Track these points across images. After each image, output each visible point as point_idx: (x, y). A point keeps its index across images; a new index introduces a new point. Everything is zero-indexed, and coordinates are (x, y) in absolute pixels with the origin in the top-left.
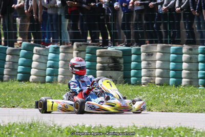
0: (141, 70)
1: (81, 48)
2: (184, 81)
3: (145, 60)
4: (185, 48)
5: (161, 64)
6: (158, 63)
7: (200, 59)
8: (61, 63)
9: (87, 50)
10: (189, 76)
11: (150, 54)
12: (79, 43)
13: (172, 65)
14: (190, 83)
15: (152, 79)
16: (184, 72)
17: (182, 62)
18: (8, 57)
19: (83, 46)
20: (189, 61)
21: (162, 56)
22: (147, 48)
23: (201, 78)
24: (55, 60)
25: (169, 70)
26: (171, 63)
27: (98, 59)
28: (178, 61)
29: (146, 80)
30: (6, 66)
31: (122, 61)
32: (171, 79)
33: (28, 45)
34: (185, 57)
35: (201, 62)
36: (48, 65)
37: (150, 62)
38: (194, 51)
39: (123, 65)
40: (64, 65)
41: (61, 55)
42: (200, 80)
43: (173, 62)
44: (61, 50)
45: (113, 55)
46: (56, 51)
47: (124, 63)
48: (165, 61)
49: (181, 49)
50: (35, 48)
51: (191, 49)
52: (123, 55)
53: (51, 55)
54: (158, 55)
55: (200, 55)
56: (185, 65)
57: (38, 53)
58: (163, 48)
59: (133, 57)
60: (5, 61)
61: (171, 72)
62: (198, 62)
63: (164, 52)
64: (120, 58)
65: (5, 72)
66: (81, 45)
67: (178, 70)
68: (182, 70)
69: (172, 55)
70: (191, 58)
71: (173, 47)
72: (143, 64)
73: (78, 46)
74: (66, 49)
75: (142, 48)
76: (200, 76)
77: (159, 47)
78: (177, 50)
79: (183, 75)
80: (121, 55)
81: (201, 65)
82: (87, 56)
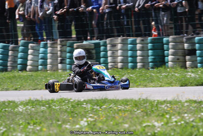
0: (107, 58)
1: (64, 43)
2: (139, 65)
3: (110, 50)
4: (138, 40)
5: (122, 53)
6: (120, 52)
7: (149, 47)
8: (49, 55)
9: (68, 44)
10: (142, 61)
11: (114, 46)
12: (62, 39)
13: (130, 53)
14: (143, 66)
15: (116, 65)
16: (138, 58)
17: (137, 51)
18: (10, 53)
19: (65, 42)
20: (142, 49)
21: (122, 46)
22: (111, 40)
23: (151, 62)
24: (45, 53)
25: (127, 57)
26: (130, 52)
28: (134, 50)
29: (111, 66)
30: (9, 59)
31: (94, 51)
32: (130, 64)
33: (25, 43)
34: (139, 46)
35: (151, 49)
36: (40, 57)
37: (114, 52)
38: (145, 42)
39: (95, 55)
40: (52, 56)
41: (49, 49)
42: (151, 64)
43: (130, 50)
44: (49, 45)
45: (87, 47)
46: (45, 46)
47: (96, 53)
48: (124, 50)
49: (136, 40)
50: (30, 45)
51: (143, 40)
52: (95, 47)
53: (42, 50)
54: (119, 46)
55: (150, 44)
56: (139, 53)
57: (32, 48)
58: (123, 40)
59: (102, 48)
60: (8, 55)
61: (130, 58)
62: (148, 50)
63: (124, 43)
64: (92, 49)
65: (9, 64)
66: (63, 41)
67: (134, 57)
68: (137, 57)
69: (129, 45)
70: (143, 47)
71: (130, 39)
72: (109, 53)
73: (61, 41)
74: (52, 44)
75: (108, 41)
76: (150, 60)
77: (119, 40)
78: (133, 41)
79: (138, 61)
80: (93, 47)
81: (150, 52)
82: (68, 49)
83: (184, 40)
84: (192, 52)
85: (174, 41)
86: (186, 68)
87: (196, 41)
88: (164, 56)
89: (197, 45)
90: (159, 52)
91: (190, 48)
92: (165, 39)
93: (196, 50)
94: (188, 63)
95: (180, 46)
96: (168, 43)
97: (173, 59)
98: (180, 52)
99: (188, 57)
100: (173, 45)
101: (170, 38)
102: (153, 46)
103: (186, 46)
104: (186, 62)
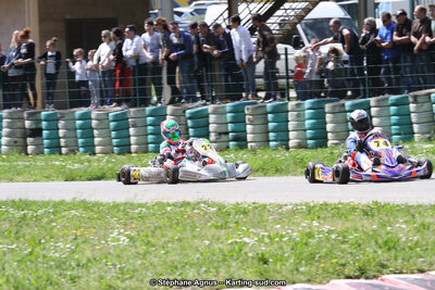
83: (25, 115)
84: (36, 132)
85: (10, 116)
86: (27, 154)
87: (43, 118)
89: (44, 123)
91: (34, 127)
93: (41, 130)
94: (30, 148)
95: (19, 124)
97: (9, 142)
98: (19, 132)
99: (29, 140)
100: (9, 123)
101: (5, 113)
103: (27, 124)
104: (26, 146)
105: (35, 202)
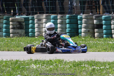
0: (35, 28)
3: (37, 23)
4: (59, 16)
6: (44, 25)
7: (67, 22)
9: (4, 18)
11: (39, 20)
15: (41, 34)
16: (58, 29)
17: (58, 24)
19: (2, 16)
20: (61, 23)
21: (46, 21)
22: (38, 16)
23: (68, 33)
27: (11, 23)
28: (56, 23)
29: (37, 34)
31: (24, 24)
34: (59, 21)
35: (68, 24)
37: (40, 24)
38: (64, 18)
39: (25, 26)
45: (19, 21)
49: (57, 17)
51: (62, 17)
52: (25, 21)
54: (44, 20)
55: (67, 20)
56: (59, 26)
58: (47, 16)
59: (30, 21)
62: (66, 24)
63: (48, 18)
64: (23, 22)
69: (52, 20)
70: (62, 22)
71: (53, 16)
72: (36, 25)
75: (35, 16)
76: (67, 31)
77: (44, 16)
79: (58, 31)
81: (68, 26)
82: (4, 21)
83: (94, 17)
84: (99, 26)
85: (86, 18)
86: (95, 37)
87: (103, 19)
88: (78, 29)
89: (103, 21)
90: (74, 26)
91: (98, 23)
92: (79, 17)
94: (96, 34)
95: (91, 22)
96: (81, 19)
97: (85, 31)
98: (90, 26)
99: (96, 30)
100: (85, 21)
101: (83, 16)
102: (70, 21)
103: (95, 21)
104: (94, 33)
105: (99, 62)
